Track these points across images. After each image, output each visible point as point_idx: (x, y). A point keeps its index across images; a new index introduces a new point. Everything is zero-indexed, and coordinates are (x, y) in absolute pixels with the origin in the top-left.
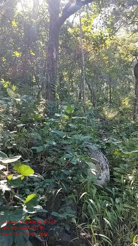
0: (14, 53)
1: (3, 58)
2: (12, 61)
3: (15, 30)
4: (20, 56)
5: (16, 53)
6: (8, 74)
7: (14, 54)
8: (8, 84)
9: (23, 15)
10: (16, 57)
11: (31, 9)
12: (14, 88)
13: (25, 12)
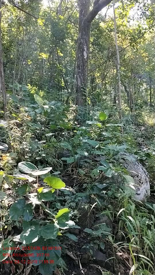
0: (40, 54)
1: (29, 61)
2: (39, 64)
3: (40, 28)
4: (47, 57)
5: (43, 55)
6: (34, 78)
7: (40, 56)
8: (35, 90)
9: (49, 11)
10: (42, 59)
11: (58, 4)
12: (42, 93)
13: (52, 8)
